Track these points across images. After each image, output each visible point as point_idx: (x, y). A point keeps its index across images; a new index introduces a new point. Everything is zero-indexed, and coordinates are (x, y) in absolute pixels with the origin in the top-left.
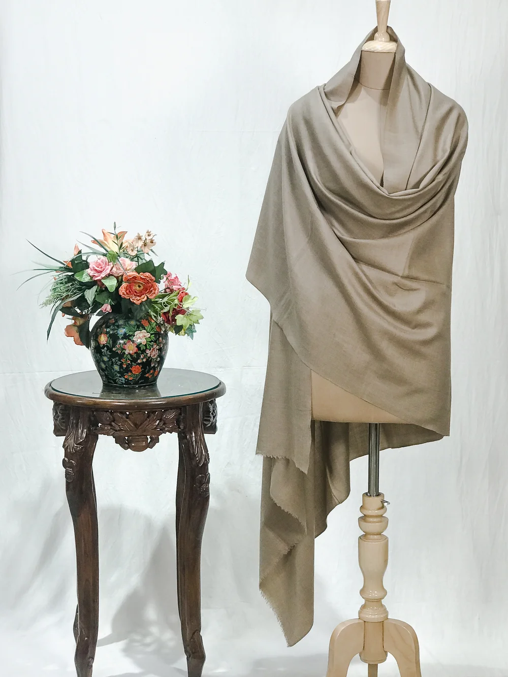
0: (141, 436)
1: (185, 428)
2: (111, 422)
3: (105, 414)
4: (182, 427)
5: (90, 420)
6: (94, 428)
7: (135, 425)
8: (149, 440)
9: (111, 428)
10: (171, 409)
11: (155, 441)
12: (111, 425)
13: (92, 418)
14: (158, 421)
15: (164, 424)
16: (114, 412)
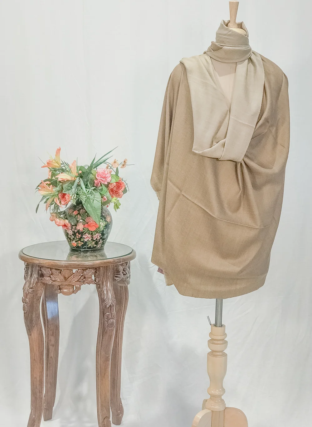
0: (69, 285)
1: (99, 281)
2: (50, 275)
9: (50, 279)
10: (90, 269)
14: (80, 276)
15: (85, 278)
16: (53, 269)
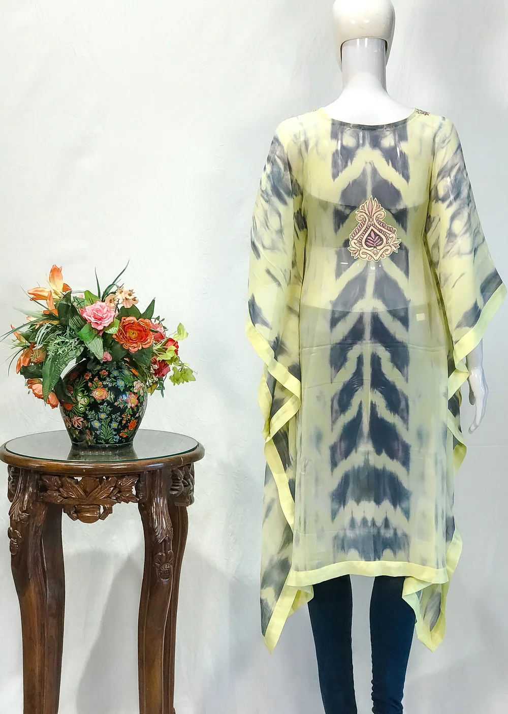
0: (92, 505)
1: (143, 498)
2: (59, 488)
3: (54, 478)
4: (141, 497)
5: (37, 484)
6: (42, 494)
7: (85, 491)
8: (102, 510)
9: (59, 495)
10: (128, 476)
11: (108, 511)
12: (60, 492)
13: (40, 482)
14: (112, 488)
15: (119, 492)
16: (64, 476)
